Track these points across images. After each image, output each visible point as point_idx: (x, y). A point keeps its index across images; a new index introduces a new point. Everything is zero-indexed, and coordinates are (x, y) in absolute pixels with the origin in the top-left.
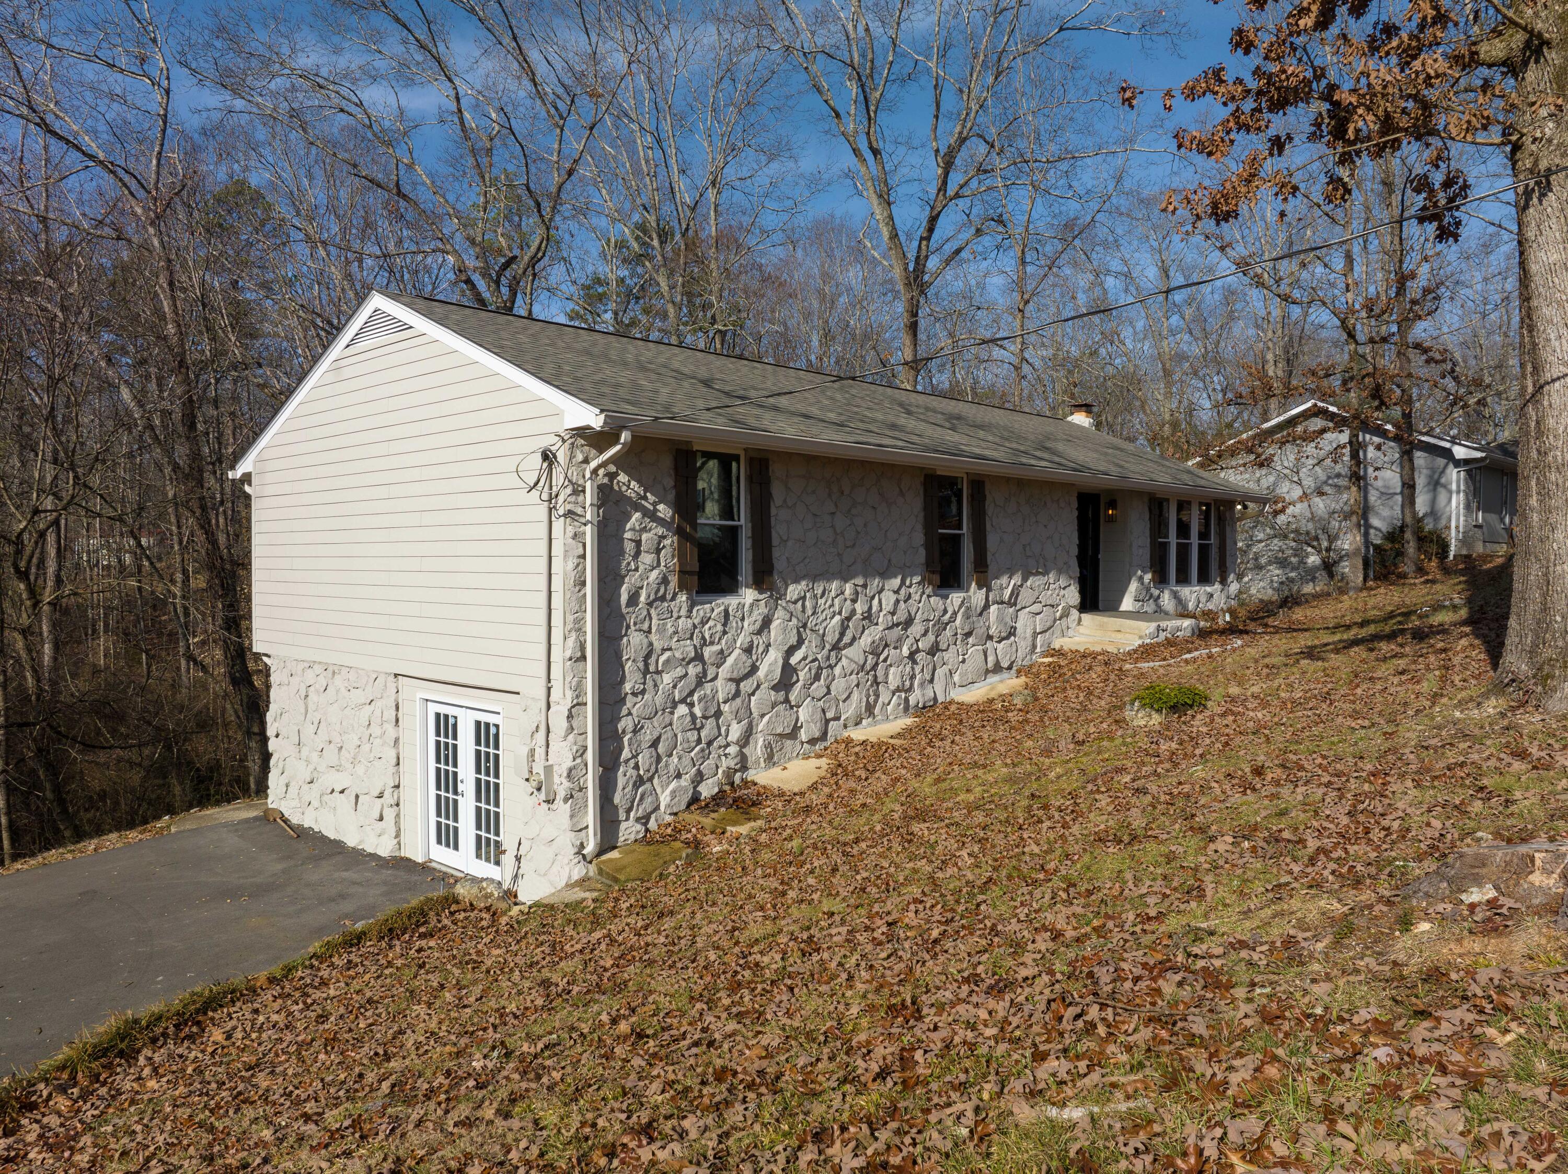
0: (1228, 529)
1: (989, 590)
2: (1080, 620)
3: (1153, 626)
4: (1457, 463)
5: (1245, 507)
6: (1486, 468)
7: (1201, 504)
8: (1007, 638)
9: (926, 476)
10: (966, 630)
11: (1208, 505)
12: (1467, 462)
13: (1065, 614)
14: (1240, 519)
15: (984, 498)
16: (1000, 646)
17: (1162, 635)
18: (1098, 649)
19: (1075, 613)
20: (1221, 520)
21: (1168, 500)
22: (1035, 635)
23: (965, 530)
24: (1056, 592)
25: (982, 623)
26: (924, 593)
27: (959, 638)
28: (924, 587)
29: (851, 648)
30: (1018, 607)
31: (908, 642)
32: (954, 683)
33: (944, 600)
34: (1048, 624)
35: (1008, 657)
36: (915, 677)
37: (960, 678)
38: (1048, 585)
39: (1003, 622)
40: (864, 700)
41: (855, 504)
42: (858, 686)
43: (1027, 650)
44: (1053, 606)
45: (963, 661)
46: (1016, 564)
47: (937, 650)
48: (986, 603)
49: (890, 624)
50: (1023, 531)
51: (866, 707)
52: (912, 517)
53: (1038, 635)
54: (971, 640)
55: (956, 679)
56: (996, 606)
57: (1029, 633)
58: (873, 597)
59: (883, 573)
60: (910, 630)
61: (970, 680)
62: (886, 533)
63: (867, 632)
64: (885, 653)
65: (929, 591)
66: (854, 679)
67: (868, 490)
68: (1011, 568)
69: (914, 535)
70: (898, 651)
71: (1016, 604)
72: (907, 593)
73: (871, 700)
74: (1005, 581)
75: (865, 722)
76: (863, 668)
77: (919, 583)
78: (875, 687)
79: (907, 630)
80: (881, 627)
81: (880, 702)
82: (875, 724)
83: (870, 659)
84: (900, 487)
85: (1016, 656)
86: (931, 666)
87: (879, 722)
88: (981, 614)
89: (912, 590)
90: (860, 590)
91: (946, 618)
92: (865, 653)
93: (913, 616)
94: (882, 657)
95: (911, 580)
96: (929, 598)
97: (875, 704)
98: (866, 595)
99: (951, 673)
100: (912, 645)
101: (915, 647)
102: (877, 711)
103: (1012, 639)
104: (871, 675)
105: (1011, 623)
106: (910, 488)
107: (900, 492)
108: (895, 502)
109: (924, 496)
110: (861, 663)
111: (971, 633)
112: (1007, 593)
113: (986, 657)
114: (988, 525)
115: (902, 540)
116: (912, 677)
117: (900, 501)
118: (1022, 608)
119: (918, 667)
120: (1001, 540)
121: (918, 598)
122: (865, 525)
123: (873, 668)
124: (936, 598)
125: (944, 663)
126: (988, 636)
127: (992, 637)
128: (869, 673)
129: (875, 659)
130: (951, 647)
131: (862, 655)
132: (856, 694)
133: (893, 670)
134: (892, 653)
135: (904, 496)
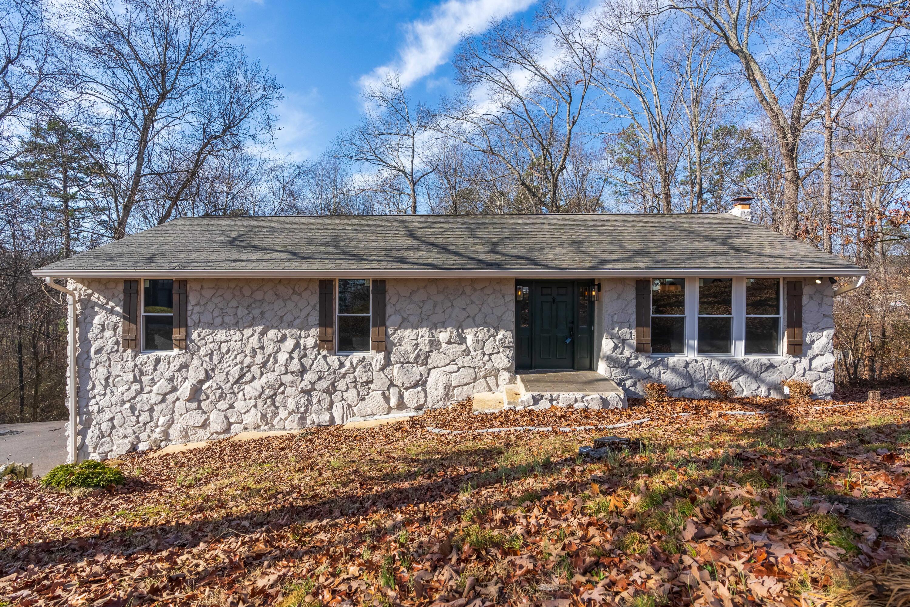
0: (809, 303)
1: (389, 353)
2: (512, 378)
8: (414, 387)
9: (322, 283)
10: (366, 379)
13: (493, 374)
14: (837, 293)
15: (385, 292)
16: (406, 393)
19: (506, 374)
20: (792, 295)
22: (449, 387)
24: (479, 357)
25: (383, 376)
26: (319, 354)
27: (359, 384)
28: (319, 350)
29: (252, 384)
30: (429, 366)
31: (303, 384)
32: (353, 413)
33: (342, 359)
34: (465, 381)
35: (415, 401)
36: (312, 405)
37: (359, 410)
38: (467, 352)
39: (406, 377)
40: (259, 415)
41: (255, 301)
42: (255, 406)
43: (439, 398)
44: (474, 368)
45: (363, 399)
46: (422, 336)
47: (335, 391)
48: (388, 363)
49: (283, 372)
50: (433, 313)
51: (262, 419)
52: (309, 307)
53: (454, 388)
54: (372, 386)
55: (355, 411)
56: (400, 365)
57: (441, 385)
58: (270, 355)
59: (278, 341)
60: (305, 376)
61: (369, 412)
62: (281, 318)
63: (265, 376)
64: (282, 388)
65: (324, 353)
66: (252, 402)
67: (265, 293)
68: (417, 339)
69: (310, 318)
70: (294, 389)
71: (426, 364)
72: (302, 354)
73: (269, 416)
74: (409, 348)
75: (262, 428)
76: (260, 396)
77: (313, 348)
78: (273, 408)
79: (302, 376)
80: (277, 373)
81: (278, 418)
82: (270, 430)
83: (267, 392)
84: (294, 290)
85: (425, 401)
86: (328, 400)
87: (275, 429)
88: (382, 369)
89: (307, 352)
90: (258, 351)
91: (343, 371)
92: (262, 387)
93: (308, 368)
94: (280, 391)
95: (305, 346)
96: (325, 357)
97: (273, 418)
98: (264, 354)
99: (349, 406)
100: (306, 386)
101: (309, 387)
102: (275, 422)
103: (420, 388)
104: (268, 401)
105: (418, 378)
106: (306, 289)
107: (294, 292)
108: (290, 298)
109: (320, 293)
110: (258, 393)
111: (371, 382)
112: (412, 356)
113: (387, 399)
114: (389, 310)
115: (298, 321)
116: (307, 405)
117: (295, 298)
118: (434, 368)
119: (315, 400)
120: (404, 320)
121: (313, 357)
122: (262, 313)
123: (271, 397)
124: (334, 357)
125: (343, 399)
126: (391, 384)
127: (397, 386)
128: (266, 399)
129: (272, 392)
130: (350, 390)
131: (260, 389)
132: (253, 411)
133: (290, 400)
134: (288, 389)
135: (300, 294)
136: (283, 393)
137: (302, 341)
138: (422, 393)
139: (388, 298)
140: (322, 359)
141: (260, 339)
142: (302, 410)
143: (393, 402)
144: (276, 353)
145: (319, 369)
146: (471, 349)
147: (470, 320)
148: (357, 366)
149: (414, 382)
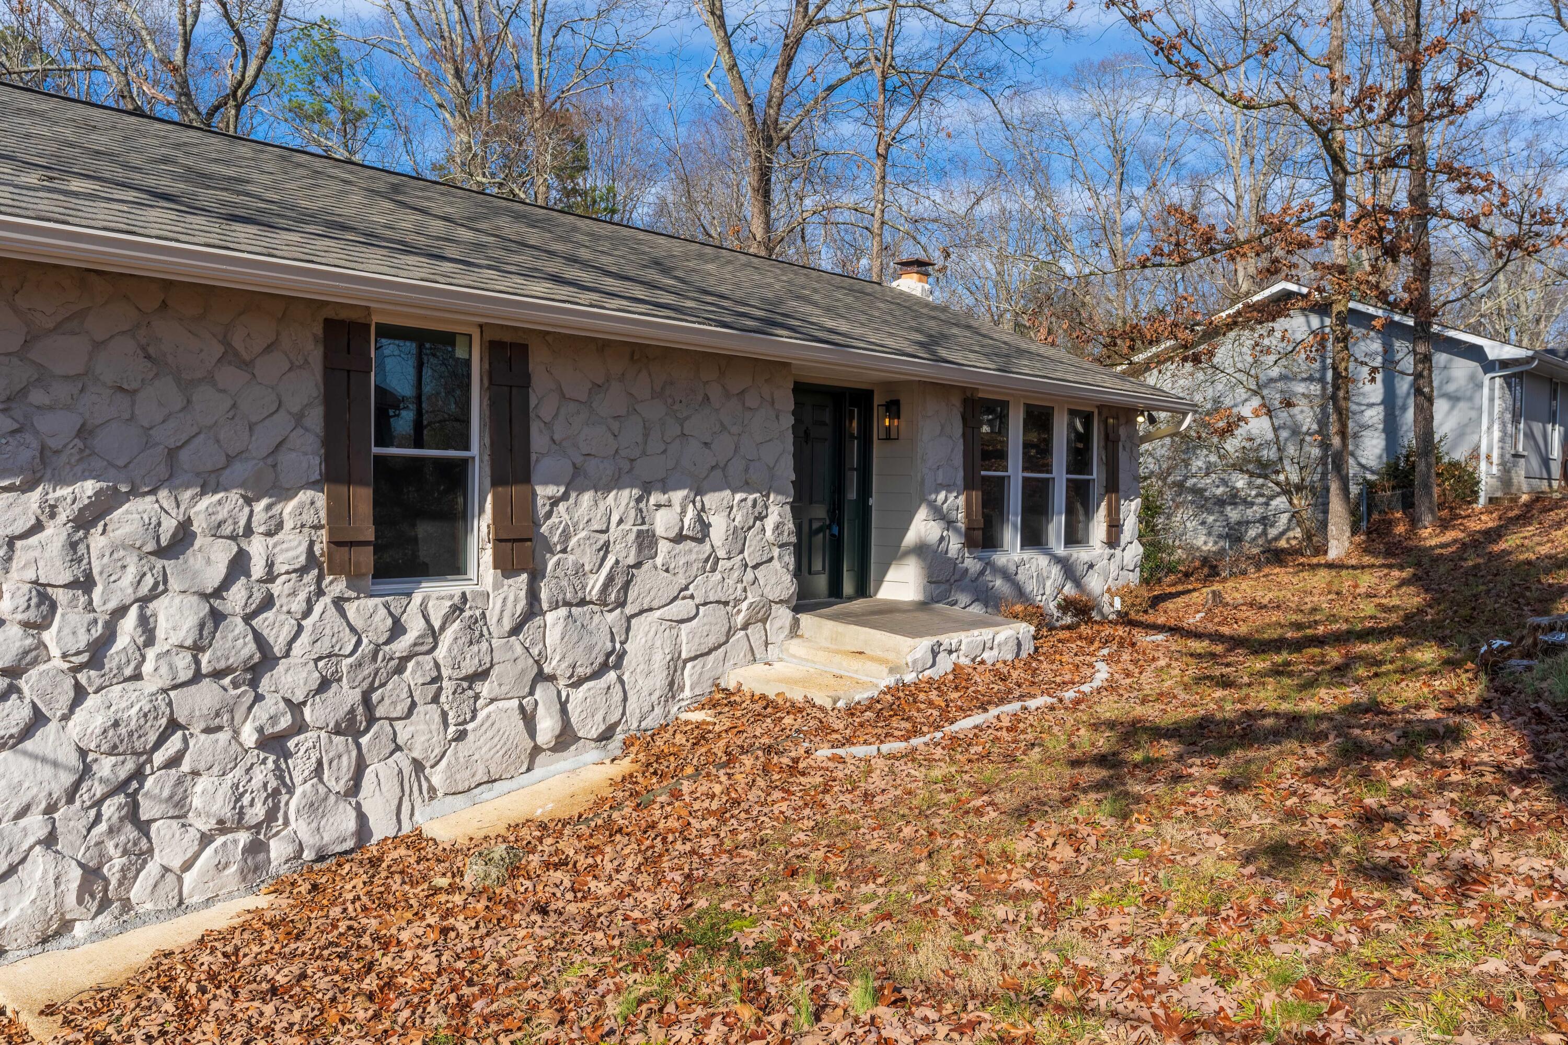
0: (1123, 456)
1: (536, 576)
2: (796, 623)
3: (924, 644)
4: (1489, 366)
5: (1152, 420)
6: (1531, 374)
7: (1073, 413)
8: (596, 675)
9: (329, 324)
10: (469, 667)
11: (1087, 419)
12: (1504, 364)
13: (761, 616)
14: (1144, 439)
15: (525, 383)
16: (577, 697)
17: (945, 664)
18: (797, 695)
19: (783, 615)
20: (1111, 442)
21: (1005, 405)
22: (676, 664)
23: (475, 450)
24: (736, 574)
25: (519, 650)
26: (320, 593)
27: (448, 686)
28: (320, 578)
29: (28, 745)
30: (629, 610)
31: (261, 713)
32: (432, 790)
33: (396, 604)
34: (711, 641)
35: (599, 717)
36: (291, 791)
37: (450, 775)
38: (712, 562)
39: (582, 645)
40: (75, 874)
41: (43, 379)
42: (50, 841)
43: (655, 697)
44: (726, 603)
45: (461, 736)
46: (621, 521)
47: (372, 720)
48: (533, 609)
49: (185, 675)
50: (644, 453)
51: (85, 889)
52: (281, 417)
53: (685, 662)
54: (485, 689)
55: (436, 780)
56: (563, 611)
57: (660, 659)
58: (121, 612)
59: (161, 552)
60: (265, 685)
61: (481, 776)
62: (172, 454)
63: (91, 701)
64: (174, 744)
65: (337, 586)
66: (36, 824)
67: (98, 345)
68: (606, 531)
69: (286, 459)
70: (223, 737)
71: (622, 604)
72: (258, 596)
73: (112, 871)
74: (588, 559)
75: (80, 930)
76: (71, 795)
77: (302, 571)
78: (130, 832)
79: (254, 684)
80: (150, 685)
81: (152, 869)
82: (124, 927)
83: (105, 767)
84: (226, 342)
85: (624, 714)
86: (347, 763)
87: (143, 920)
88: (515, 631)
89: (276, 588)
90: (61, 596)
91: (401, 645)
92: (83, 753)
93: (278, 650)
94: (159, 758)
95: (270, 565)
96: (339, 603)
97: (128, 877)
98: (89, 607)
99: (418, 766)
100: (273, 719)
101: (285, 722)
102: (137, 892)
103: (612, 675)
104: (110, 809)
105: (609, 645)
106: (269, 349)
107: (230, 356)
108: (210, 379)
109: (329, 369)
110: (67, 779)
111: (482, 675)
112: (595, 584)
113: (529, 720)
114: (538, 440)
115: (240, 469)
116: (276, 792)
117: (229, 376)
118: (641, 612)
119: (300, 767)
120: (577, 470)
121: (298, 605)
122: (84, 432)
123: (121, 787)
124: (372, 602)
125: (398, 748)
126: (541, 677)
127: (552, 678)
128: (99, 803)
129: (130, 765)
130: (420, 709)
131: (73, 759)
132: (40, 860)
133: (202, 784)
134: (200, 741)
135: (246, 365)
136: (174, 762)
137: (257, 548)
138: (618, 687)
139: (533, 402)
140: (332, 610)
141: (73, 546)
142: (257, 812)
143: (547, 726)
144: (145, 601)
145: (323, 647)
146: (721, 553)
147: (718, 473)
148: (443, 628)
149: (601, 659)
